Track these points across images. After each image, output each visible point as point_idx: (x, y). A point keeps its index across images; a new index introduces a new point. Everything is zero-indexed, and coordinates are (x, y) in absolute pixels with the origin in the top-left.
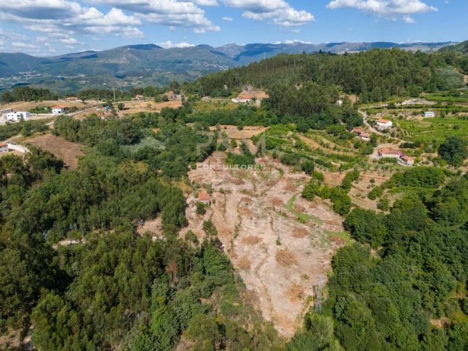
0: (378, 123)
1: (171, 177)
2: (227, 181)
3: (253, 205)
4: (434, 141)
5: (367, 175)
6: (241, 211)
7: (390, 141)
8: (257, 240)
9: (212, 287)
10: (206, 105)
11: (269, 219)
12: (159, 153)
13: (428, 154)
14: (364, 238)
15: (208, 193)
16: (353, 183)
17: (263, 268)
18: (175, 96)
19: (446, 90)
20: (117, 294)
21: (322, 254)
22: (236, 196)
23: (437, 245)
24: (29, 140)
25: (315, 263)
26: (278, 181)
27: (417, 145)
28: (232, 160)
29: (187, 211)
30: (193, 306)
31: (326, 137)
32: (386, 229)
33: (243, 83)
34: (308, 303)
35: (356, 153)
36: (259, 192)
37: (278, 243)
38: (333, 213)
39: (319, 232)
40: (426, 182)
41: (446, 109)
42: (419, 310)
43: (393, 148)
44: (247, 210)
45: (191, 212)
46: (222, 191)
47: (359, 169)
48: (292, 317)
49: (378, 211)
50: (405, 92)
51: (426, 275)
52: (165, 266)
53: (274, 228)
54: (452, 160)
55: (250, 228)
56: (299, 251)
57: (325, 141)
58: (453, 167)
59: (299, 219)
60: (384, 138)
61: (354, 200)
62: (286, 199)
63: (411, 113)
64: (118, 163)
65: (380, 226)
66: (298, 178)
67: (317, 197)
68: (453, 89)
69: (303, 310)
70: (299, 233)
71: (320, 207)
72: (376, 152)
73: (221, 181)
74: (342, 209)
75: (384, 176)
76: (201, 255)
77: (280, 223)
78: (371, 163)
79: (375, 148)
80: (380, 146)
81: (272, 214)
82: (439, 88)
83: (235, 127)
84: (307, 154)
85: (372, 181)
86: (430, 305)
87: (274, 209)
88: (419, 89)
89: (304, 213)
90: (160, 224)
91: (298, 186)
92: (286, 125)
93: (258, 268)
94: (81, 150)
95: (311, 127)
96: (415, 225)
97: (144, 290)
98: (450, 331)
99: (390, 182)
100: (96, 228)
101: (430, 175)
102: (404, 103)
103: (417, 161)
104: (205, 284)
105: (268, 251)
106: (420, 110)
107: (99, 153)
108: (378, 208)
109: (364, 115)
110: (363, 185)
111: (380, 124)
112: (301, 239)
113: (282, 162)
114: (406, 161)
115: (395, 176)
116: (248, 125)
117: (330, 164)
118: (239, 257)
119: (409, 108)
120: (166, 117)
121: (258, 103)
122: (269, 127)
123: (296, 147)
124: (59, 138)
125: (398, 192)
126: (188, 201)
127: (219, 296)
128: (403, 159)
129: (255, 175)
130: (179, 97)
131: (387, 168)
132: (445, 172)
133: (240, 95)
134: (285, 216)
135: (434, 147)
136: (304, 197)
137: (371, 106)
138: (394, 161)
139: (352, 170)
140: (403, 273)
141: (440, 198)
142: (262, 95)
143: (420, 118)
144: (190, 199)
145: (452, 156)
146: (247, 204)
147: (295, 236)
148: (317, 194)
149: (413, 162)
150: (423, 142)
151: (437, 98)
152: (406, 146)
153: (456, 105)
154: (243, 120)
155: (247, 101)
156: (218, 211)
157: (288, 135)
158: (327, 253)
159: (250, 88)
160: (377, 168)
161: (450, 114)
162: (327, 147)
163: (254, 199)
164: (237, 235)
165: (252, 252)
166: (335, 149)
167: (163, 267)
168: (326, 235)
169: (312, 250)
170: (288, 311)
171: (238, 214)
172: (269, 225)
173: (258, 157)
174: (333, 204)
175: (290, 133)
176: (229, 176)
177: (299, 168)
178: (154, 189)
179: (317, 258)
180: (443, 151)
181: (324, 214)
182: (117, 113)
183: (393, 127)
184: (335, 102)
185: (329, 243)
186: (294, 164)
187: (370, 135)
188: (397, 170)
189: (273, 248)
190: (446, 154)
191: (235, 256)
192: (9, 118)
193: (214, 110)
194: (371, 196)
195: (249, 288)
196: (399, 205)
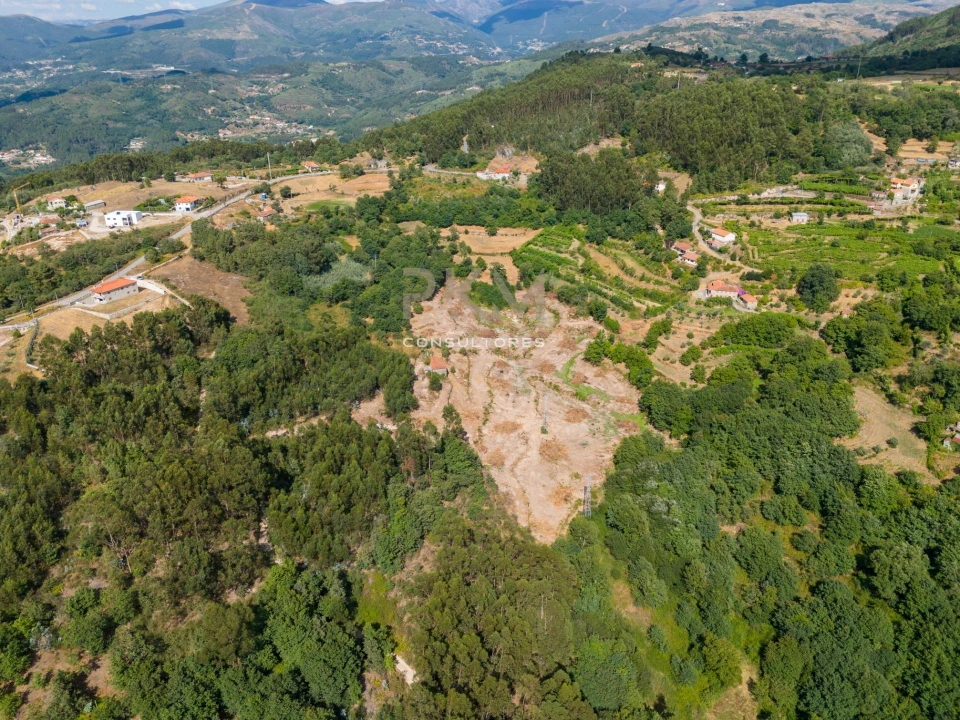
0: (713, 236)
1: (387, 331)
2: (471, 332)
3: (510, 374)
4: (793, 270)
5: (683, 327)
6: (493, 383)
7: (727, 269)
8: (515, 427)
9: (456, 488)
10: (433, 185)
11: (534, 394)
12: (363, 287)
13: (781, 292)
14: (663, 423)
15: (444, 356)
16: (661, 339)
17: (522, 465)
18: (376, 164)
19: (839, 168)
20: (351, 495)
21: (603, 446)
22: (485, 361)
23: (746, 434)
24: (160, 269)
25: (592, 457)
26: (551, 332)
27: (766, 275)
28: (478, 295)
29: (416, 386)
30: (437, 508)
31: (632, 255)
32: (691, 411)
33: (497, 141)
34: (576, 507)
35: (673, 287)
36: (520, 352)
37: (544, 431)
38: (627, 384)
39: (603, 414)
40: (766, 339)
41: (830, 207)
42: (711, 514)
43: (731, 280)
44: (501, 381)
45: (421, 387)
46: (464, 352)
47: (674, 315)
48: (555, 523)
49: (690, 383)
50: (767, 174)
51: (727, 471)
52: (400, 463)
53: (539, 408)
54: (813, 302)
55: (505, 409)
56: (573, 441)
57: (630, 263)
58: (815, 313)
59: (576, 395)
60: (719, 262)
61: (658, 366)
62: (560, 362)
63: (772, 214)
64: (304, 308)
65: (685, 407)
66: (581, 327)
67: (606, 360)
68: (849, 169)
69: (569, 516)
70: (575, 415)
71: (610, 376)
72: (703, 286)
73: (461, 333)
74: (639, 380)
75: (708, 328)
76: (441, 450)
77: (548, 401)
78: (694, 305)
79: (702, 280)
80: (712, 276)
81: (537, 386)
82: (828, 164)
83: (482, 230)
84: (599, 286)
85: (690, 336)
86: (723, 508)
87: (542, 380)
88: (791, 170)
89: (586, 385)
90: (383, 407)
91: (580, 340)
92: (569, 227)
93: (515, 464)
94: (245, 287)
95: (610, 235)
96: (730, 406)
97: (381, 491)
98: (741, 537)
99: (715, 339)
100: (301, 414)
101: (771, 330)
102: (765, 195)
103: (762, 302)
104: (447, 485)
105: (530, 443)
106: (786, 208)
107: (273, 292)
108: (691, 379)
109: (698, 215)
110: (674, 343)
111: (717, 237)
112: (576, 425)
113: (558, 298)
114: (745, 302)
115: (724, 327)
116: (505, 227)
117: (632, 305)
118: (490, 451)
119: (770, 203)
120: (366, 216)
121: (523, 182)
122: (540, 230)
123: (583, 271)
124: (206, 265)
125: (725, 353)
126: (416, 371)
127: (464, 499)
128: (742, 299)
129: (515, 320)
130: (382, 164)
131: (715, 315)
132: (799, 321)
133: (492, 163)
134: (558, 390)
135: (792, 280)
136: (587, 360)
137: (712, 199)
138: (728, 302)
139: (664, 316)
140: (700, 470)
141: (775, 366)
142: (530, 165)
143: (783, 224)
144: (419, 367)
145: (813, 296)
146: (502, 372)
147: (569, 420)
148: (606, 356)
149: (755, 304)
150: (777, 270)
151: (819, 186)
152: (750, 277)
153: (847, 199)
154: (496, 216)
155: (504, 179)
156: (460, 385)
157: (571, 248)
158: (610, 444)
159: (510, 150)
160: (699, 314)
161: (834, 216)
162: (631, 275)
163: (512, 363)
164: (487, 420)
165: (508, 444)
166: (642, 279)
167: (396, 464)
168: (613, 418)
169: (590, 440)
170: (550, 516)
171: (488, 388)
172: (532, 404)
173: (520, 289)
174: (628, 371)
175: (576, 244)
176: (474, 323)
177: (585, 310)
178: (367, 355)
179: (596, 451)
180: (803, 287)
181: (615, 386)
182: (281, 205)
183: (735, 244)
184: (652, 188)
185: (616, 431)
186: (576, 304)
187: (698, 256)
188: (730, 317)
189: (536, 438)
190: (807, 292)
191: (484, 449)
192: (110, 223)
193: (446, 199)
194: (684, 361)
195: (502, 489)
196: (718, 376)
